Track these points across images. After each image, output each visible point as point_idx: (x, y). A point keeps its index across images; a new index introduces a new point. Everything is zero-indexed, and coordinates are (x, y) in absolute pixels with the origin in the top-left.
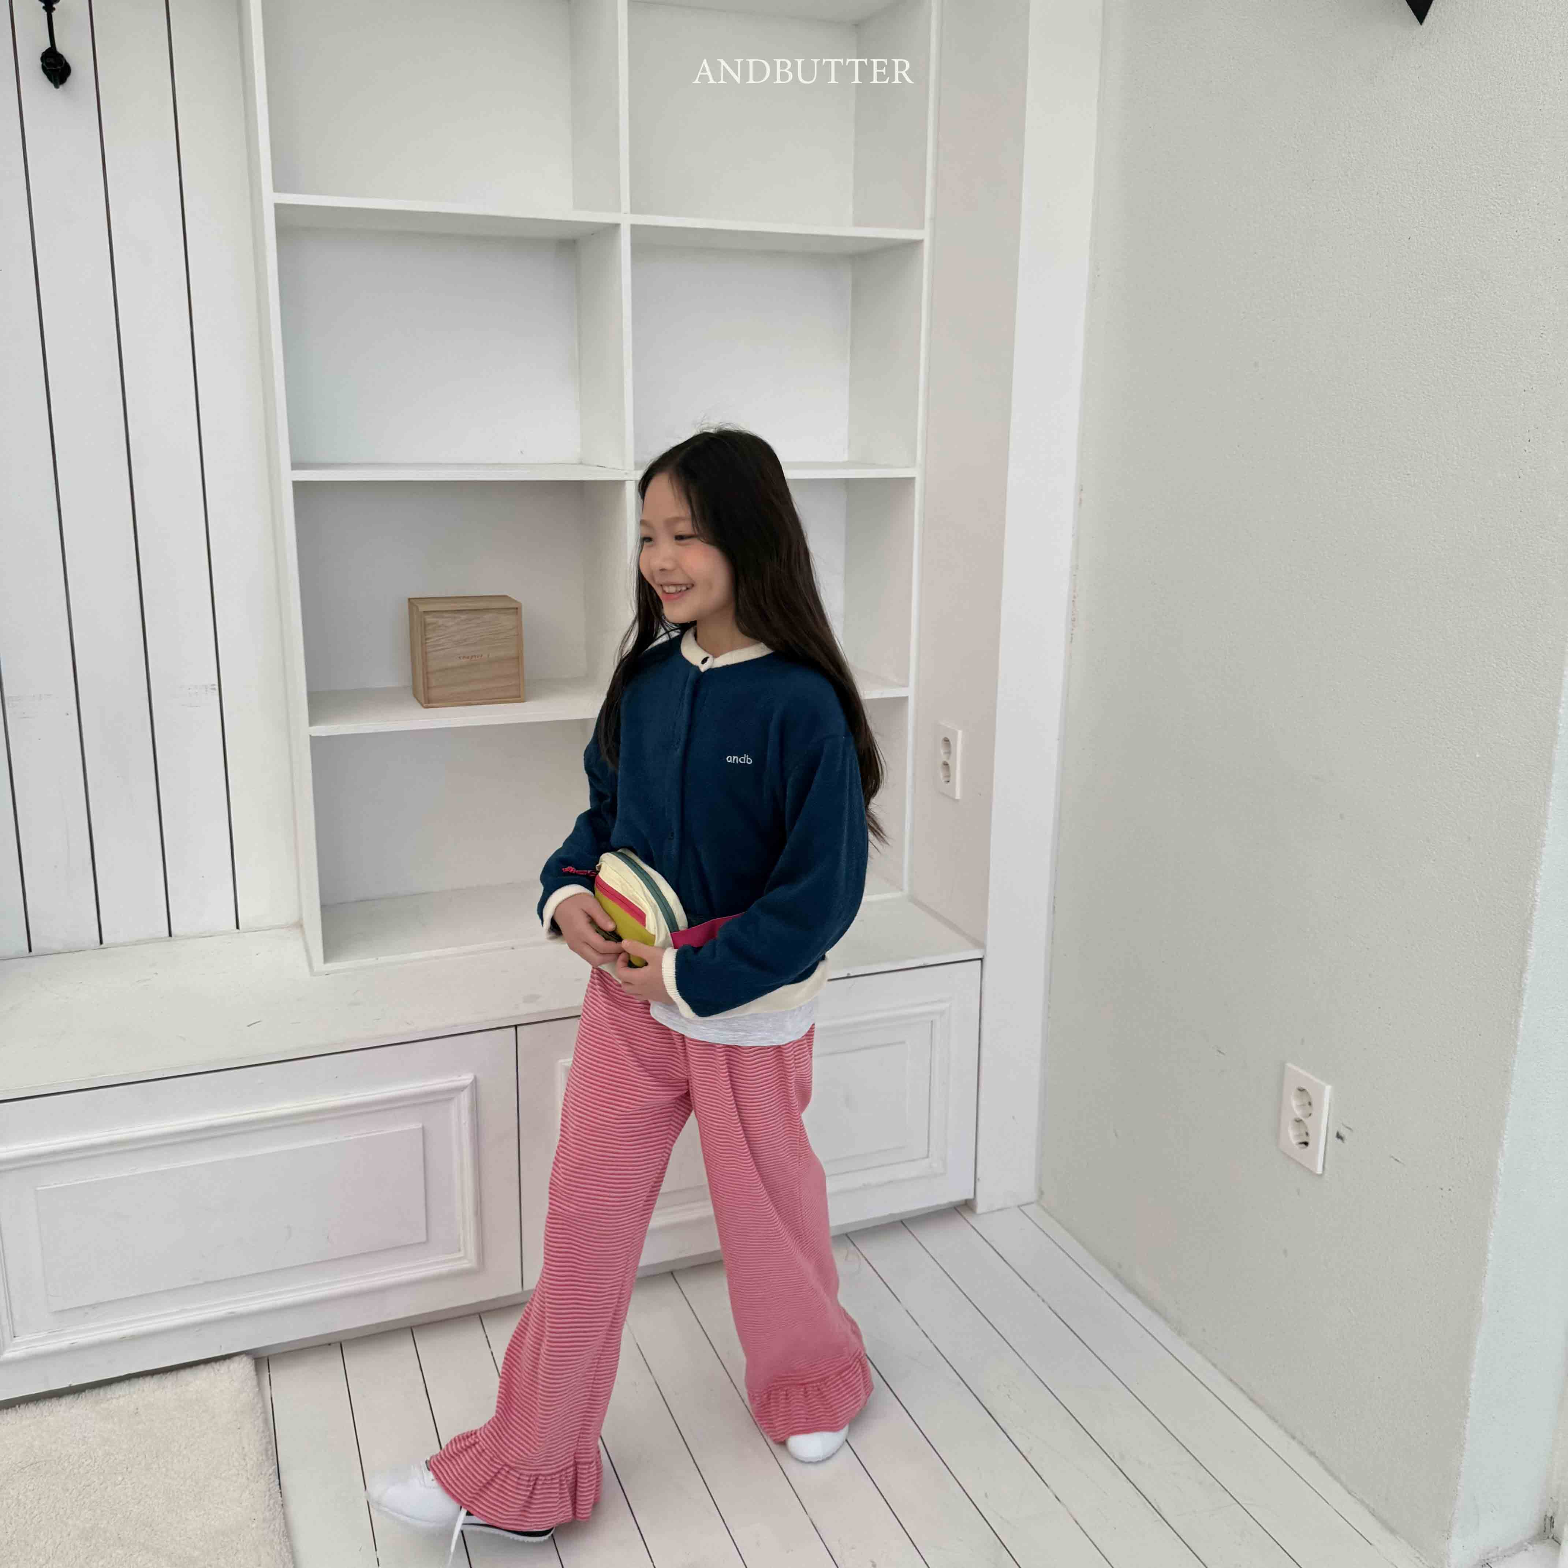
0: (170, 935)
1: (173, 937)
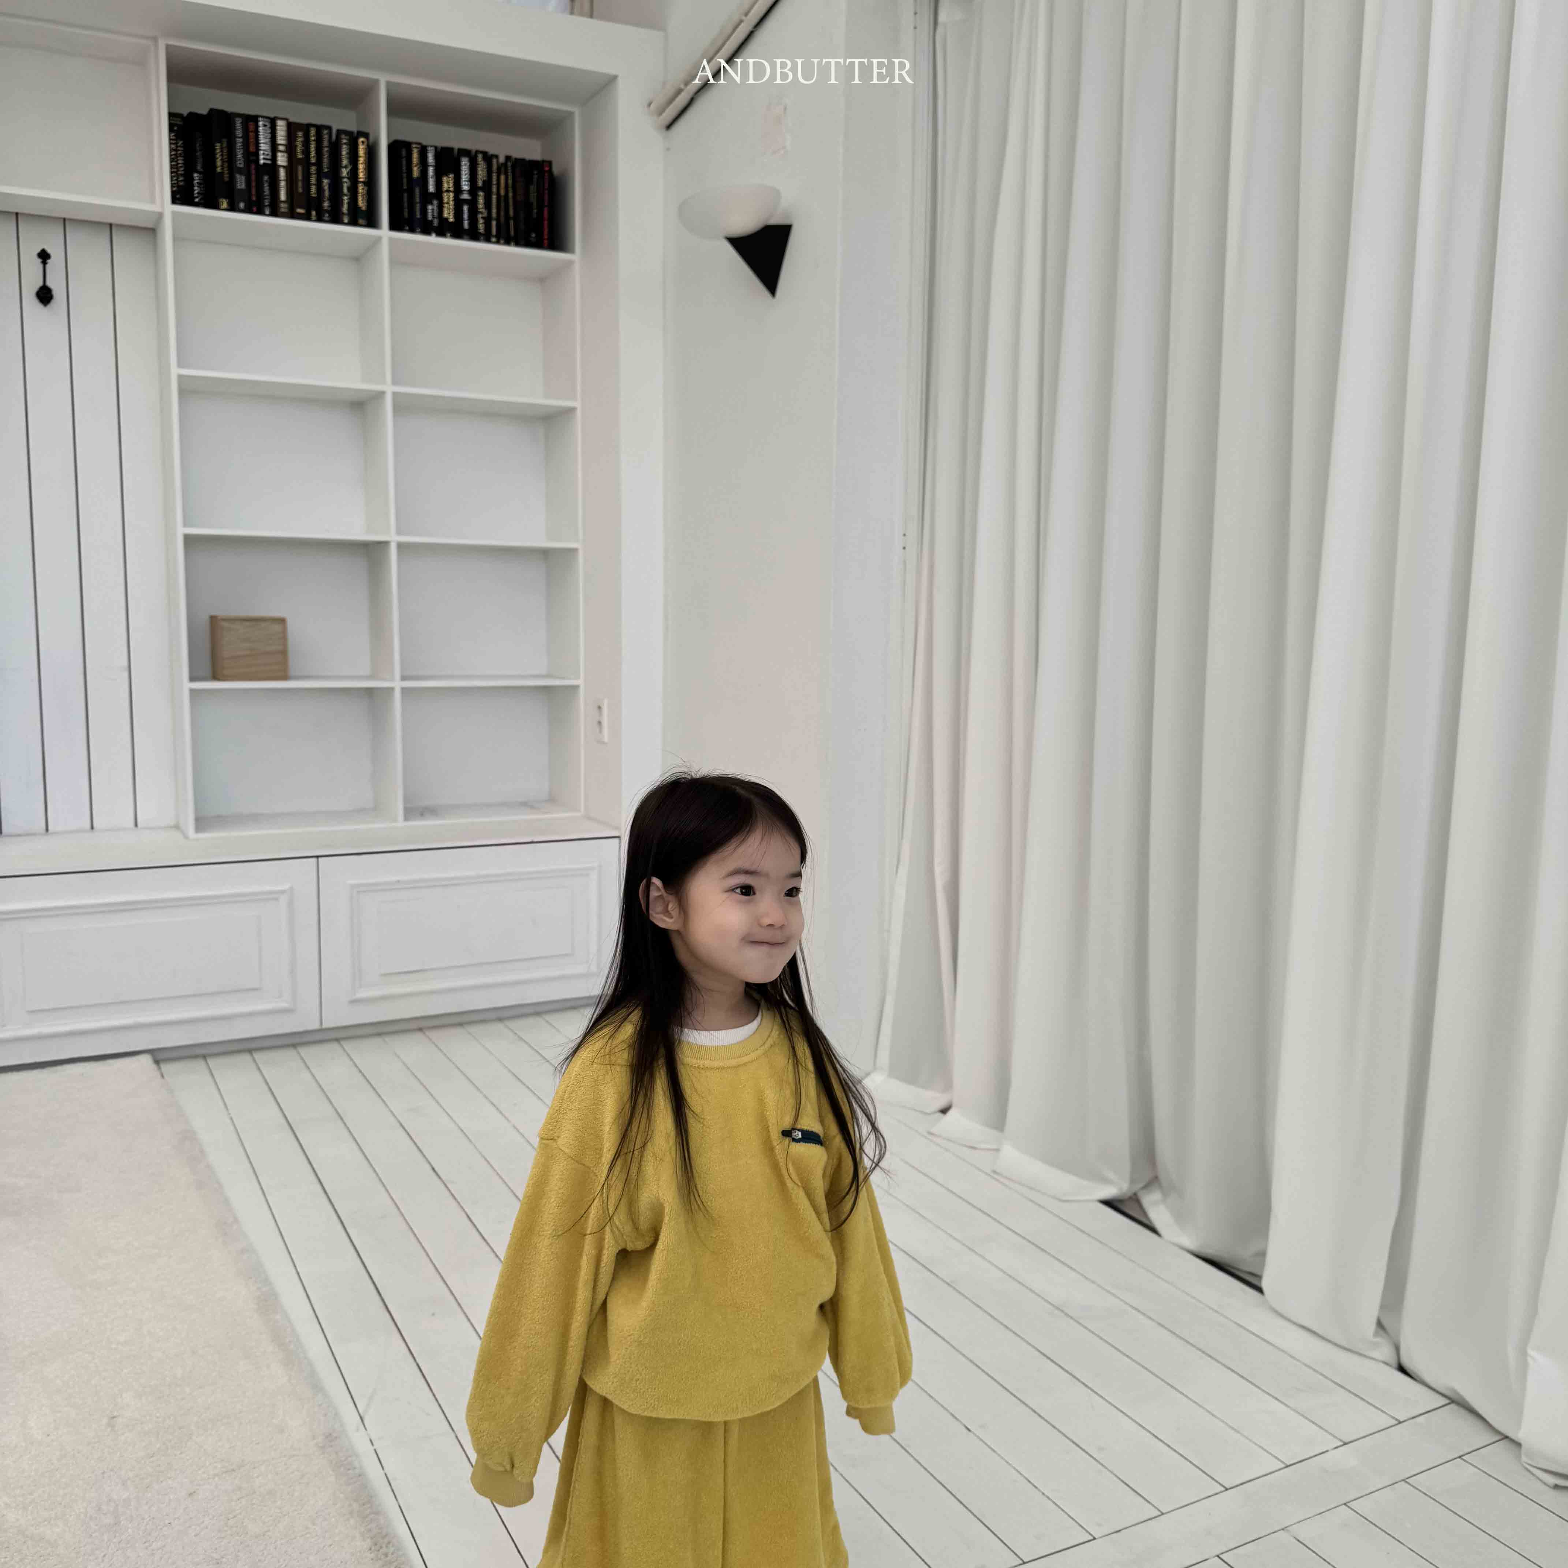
0: (92, 827)
1: (95, 830)
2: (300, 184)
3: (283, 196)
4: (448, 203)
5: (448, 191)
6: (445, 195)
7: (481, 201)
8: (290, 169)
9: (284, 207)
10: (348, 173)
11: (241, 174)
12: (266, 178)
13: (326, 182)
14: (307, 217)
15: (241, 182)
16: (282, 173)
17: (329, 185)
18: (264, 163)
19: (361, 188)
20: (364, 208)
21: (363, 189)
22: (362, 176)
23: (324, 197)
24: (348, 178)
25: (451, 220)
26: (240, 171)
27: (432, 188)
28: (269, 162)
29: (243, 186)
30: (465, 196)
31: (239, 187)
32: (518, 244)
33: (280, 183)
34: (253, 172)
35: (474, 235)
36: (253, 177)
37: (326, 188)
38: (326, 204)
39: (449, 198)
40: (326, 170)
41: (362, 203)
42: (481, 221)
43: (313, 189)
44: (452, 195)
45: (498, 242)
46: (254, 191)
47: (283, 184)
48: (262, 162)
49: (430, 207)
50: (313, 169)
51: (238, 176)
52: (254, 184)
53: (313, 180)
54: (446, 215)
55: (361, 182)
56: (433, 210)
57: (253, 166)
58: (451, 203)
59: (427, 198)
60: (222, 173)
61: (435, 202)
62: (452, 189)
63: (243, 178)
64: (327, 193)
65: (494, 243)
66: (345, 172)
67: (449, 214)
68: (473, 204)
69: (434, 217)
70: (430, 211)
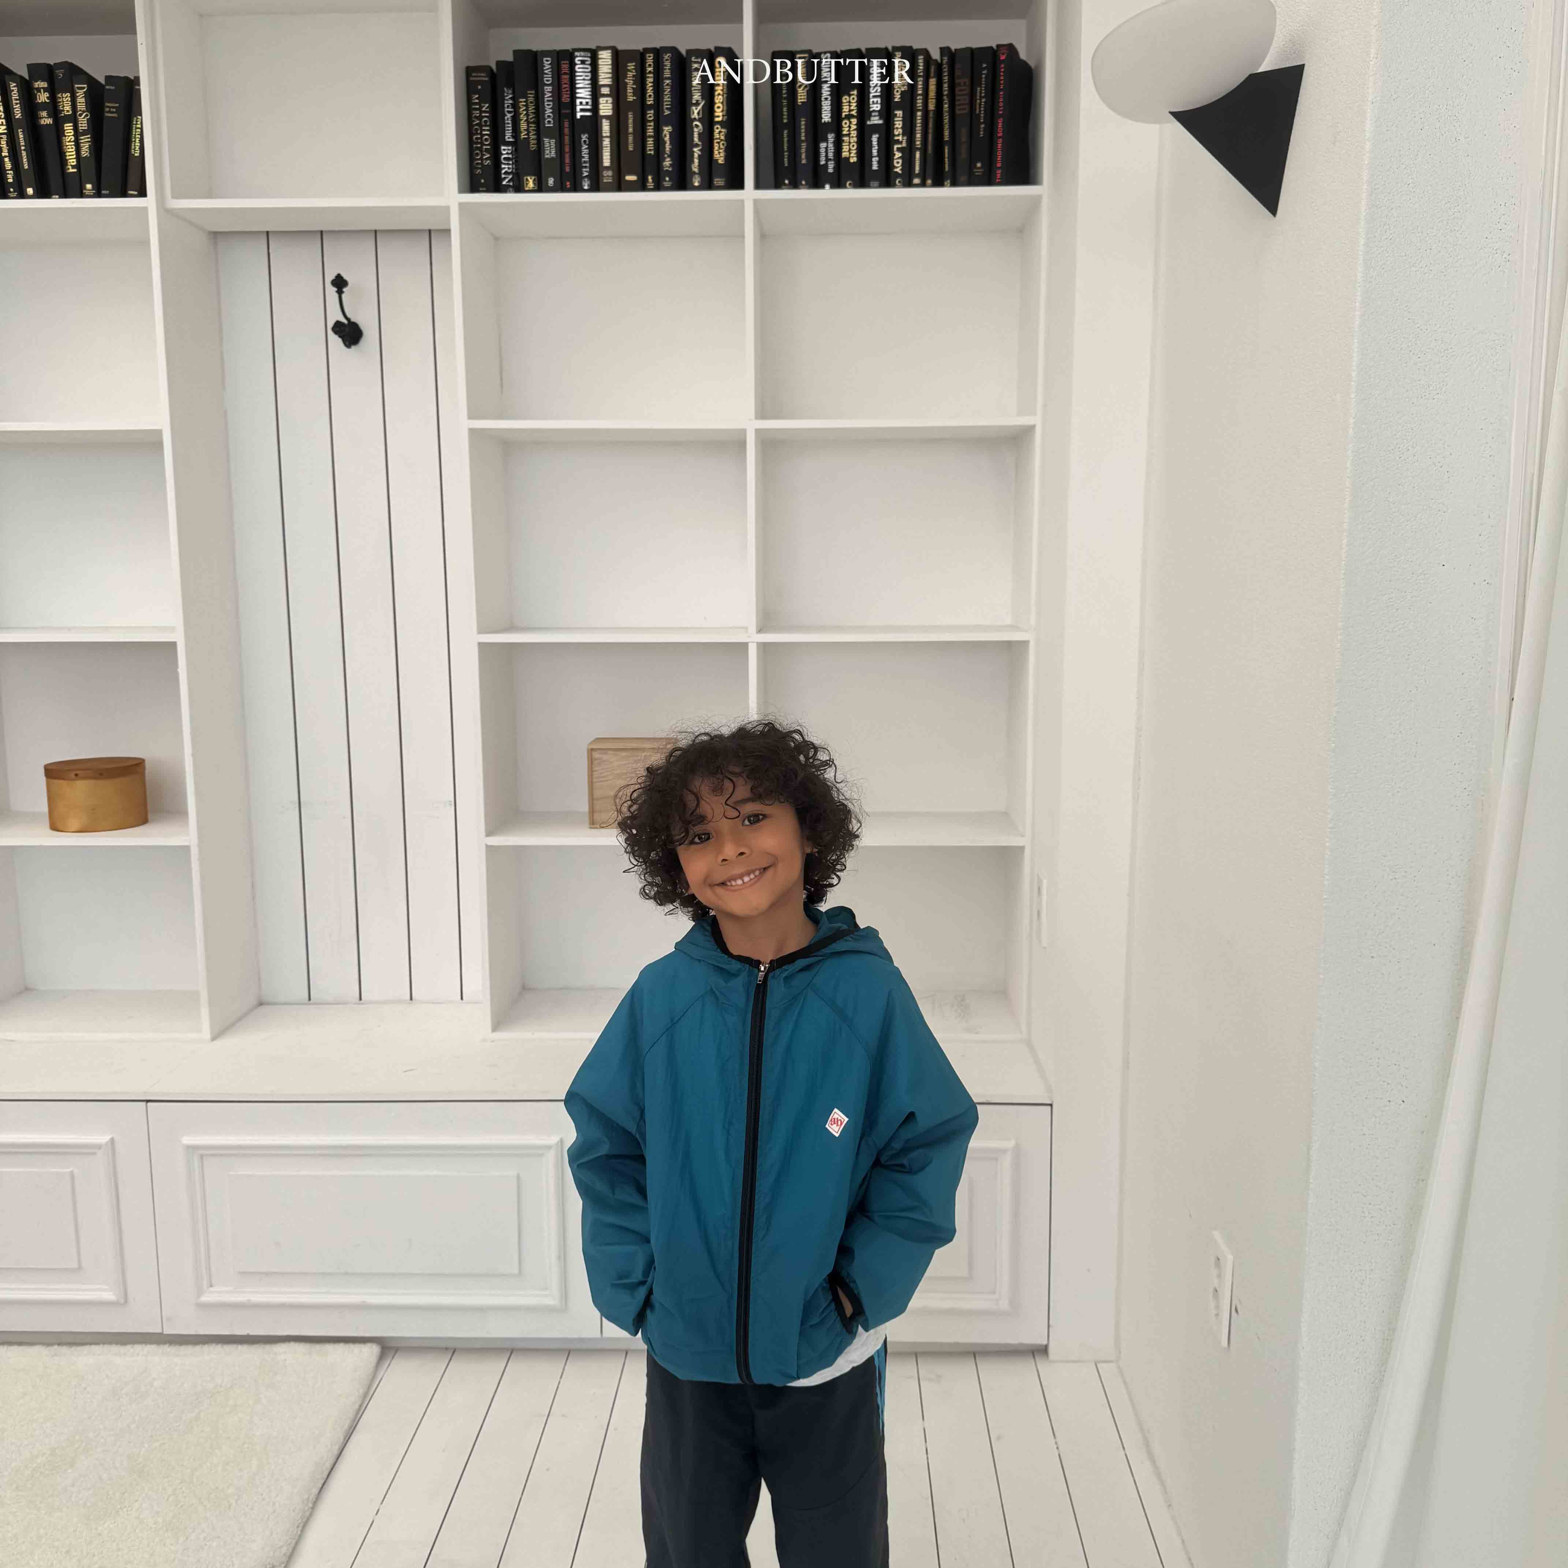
0: (411, 999)
1: (413, 1001)
2: (631, 138)
3: (606, 161)
4: (849, 135)
5: (849, 117)
6: (845, 124)
7: (898, 124)
8: (617, 120)
9: (607, 176)
10: (698, 113)
11: (551, 138)
12: (584, 137)
13: (667, 130)
14: (641, 186)
15: (550, 150)
16: (606, 127)
17: (671, 133)
18: (581, 116)
19: (719, 133)
20: (721, 161)
21: (720, 132)
22: (719, 113)
23: (664, 153)
24: (700, 120)
25: (853, 160)
26: (550, 134)
27: (826, 117)
28: (588, 114)
29: (553, 154)
30: (875, 120)
31: (546, 156)
32: (954, 184)
33: (602, 141)
34: (567, 131)
35: (887, 180)
36: (567, 139)
37: (667, 139)
38: (667, 163)
39: (850, 128)
40: (667, 112)
41: (719, 155)
42: (898, 155)
43: (650, 143)
44: (854, 121)
45: (923, 184)
46: (567, 160)
47: (606, 142)
48: (579, 115)
49: (823, 145)
50: (650, 114)
51: (546, 140)
52: (567, 149)
53: (650, 131)
54: (845, 154)
55: (718, 122)
56: (826, 148)
57: (566, 124)
58: (854, 134)
59: (817, 132)
60: (527, 140)
61: (831, 137)
62: (854, 113)
63: (553, 141)
64: (668, 147)
65: (917, 186)
66: (695, 112)
67: (850, 151)
68: (887, 130)
69: (827, 160)
70: (822, 151)
